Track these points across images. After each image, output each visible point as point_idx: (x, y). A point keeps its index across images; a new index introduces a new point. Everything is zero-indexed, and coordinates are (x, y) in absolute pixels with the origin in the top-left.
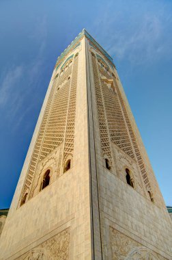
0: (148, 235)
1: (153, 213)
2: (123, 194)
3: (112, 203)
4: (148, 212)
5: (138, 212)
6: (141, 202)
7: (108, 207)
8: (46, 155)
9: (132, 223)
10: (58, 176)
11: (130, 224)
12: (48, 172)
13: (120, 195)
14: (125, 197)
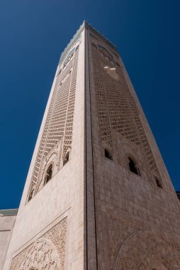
0: (151, 218)
1: (159, 198)
2: (124, 182)
3: (110, 191)
4: (153, 197)
5: (140, 198)
6: (145, 188)
7: (105, 195)
8: (49, 150)
9: (133, 208)
10: (59, 169)
11: (130, 210)
12: (51, 167)
13: (120, 182)
14: (126, 184)
